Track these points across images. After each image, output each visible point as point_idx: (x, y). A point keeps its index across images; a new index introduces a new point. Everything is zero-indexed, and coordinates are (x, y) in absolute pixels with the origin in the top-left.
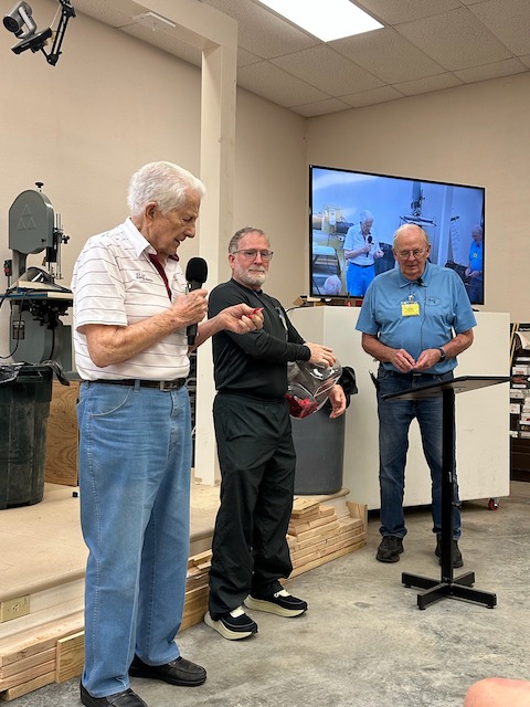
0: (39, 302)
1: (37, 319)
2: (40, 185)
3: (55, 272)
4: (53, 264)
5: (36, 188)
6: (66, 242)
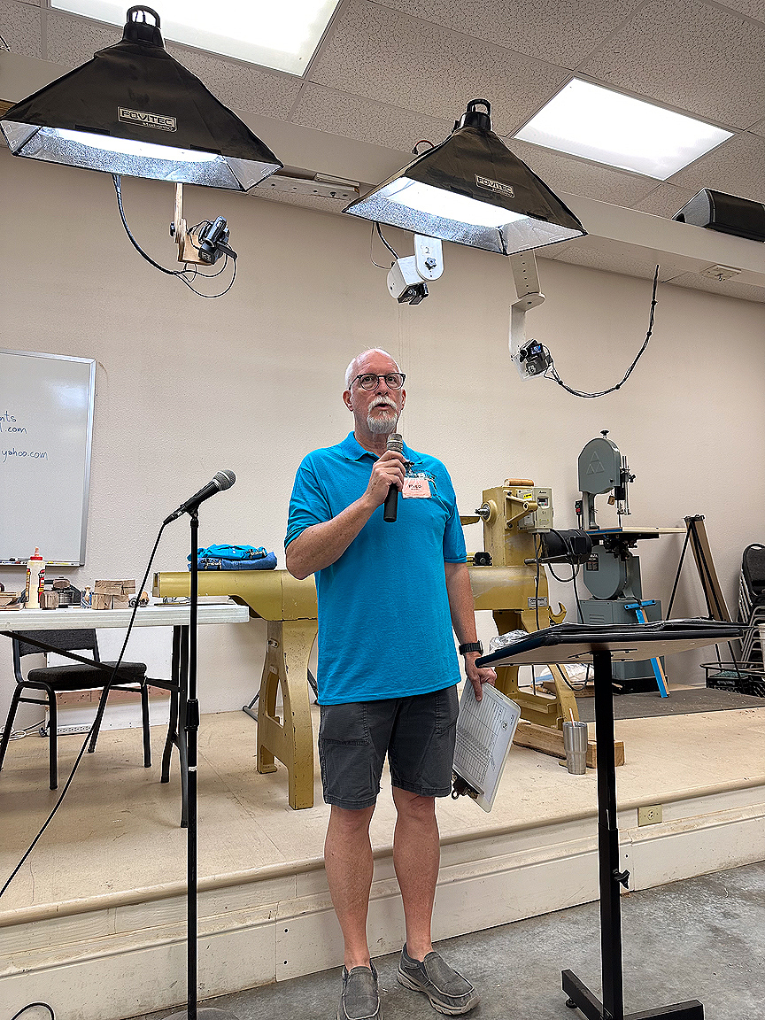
0: (612, 536)
1: (610, 552)
2: (605, 433)
3: (623, 509)
4: (622, 502)
5: (602, 436)
6: (632, 481)
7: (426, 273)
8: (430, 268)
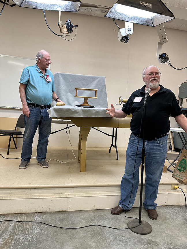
7: (128, 33)
8: (129, 31)
